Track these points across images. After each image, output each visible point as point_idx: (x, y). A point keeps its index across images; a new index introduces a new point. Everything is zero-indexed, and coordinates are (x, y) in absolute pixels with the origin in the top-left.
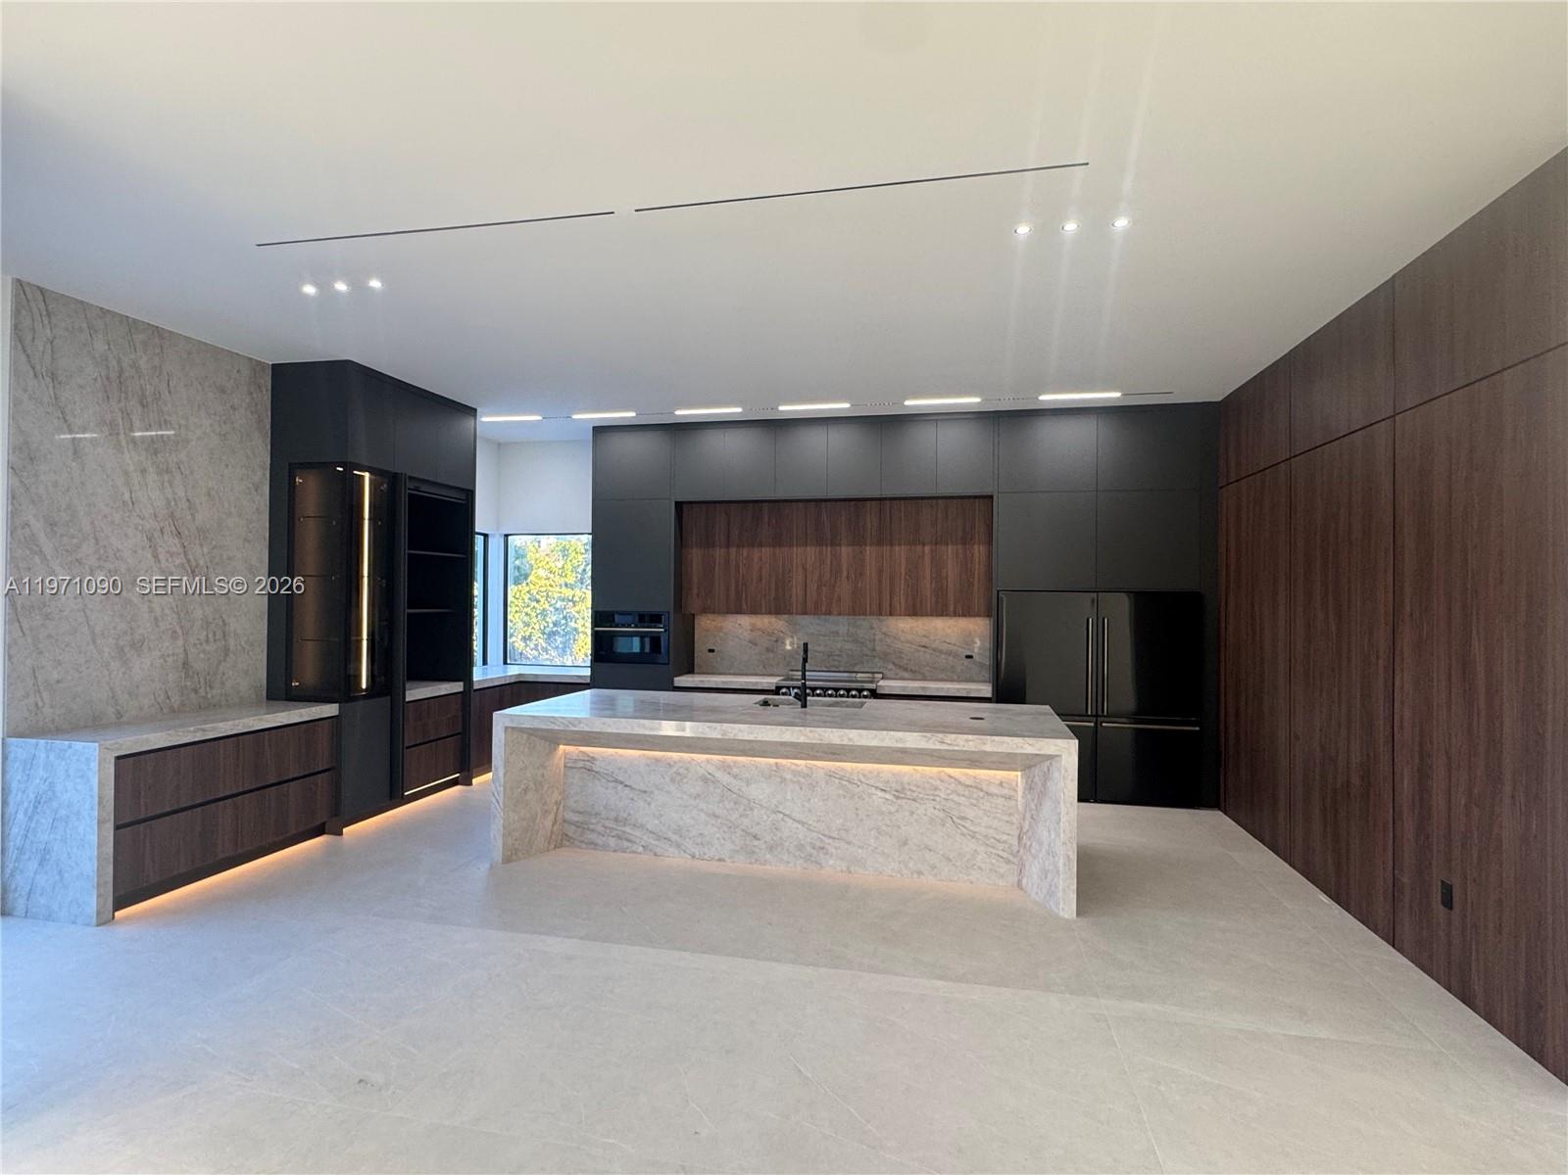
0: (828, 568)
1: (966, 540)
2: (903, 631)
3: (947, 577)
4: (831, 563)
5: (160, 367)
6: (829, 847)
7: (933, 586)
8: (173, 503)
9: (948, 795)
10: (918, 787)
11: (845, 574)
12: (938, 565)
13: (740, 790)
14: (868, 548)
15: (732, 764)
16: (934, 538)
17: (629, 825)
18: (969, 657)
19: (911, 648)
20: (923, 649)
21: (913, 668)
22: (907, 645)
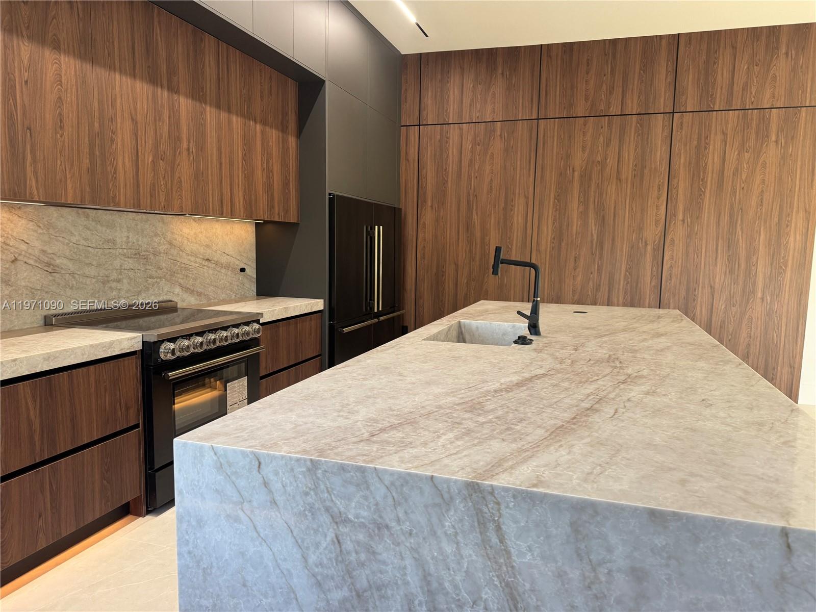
2: (187, 240)
11: (185, 144)
12: (266, 153)
14: (208, 108)
16: (262, 114)
18: (243, 270)
19: (196, 262)
20: (206, 263)
21: (199, 290)
22: (193, 259)
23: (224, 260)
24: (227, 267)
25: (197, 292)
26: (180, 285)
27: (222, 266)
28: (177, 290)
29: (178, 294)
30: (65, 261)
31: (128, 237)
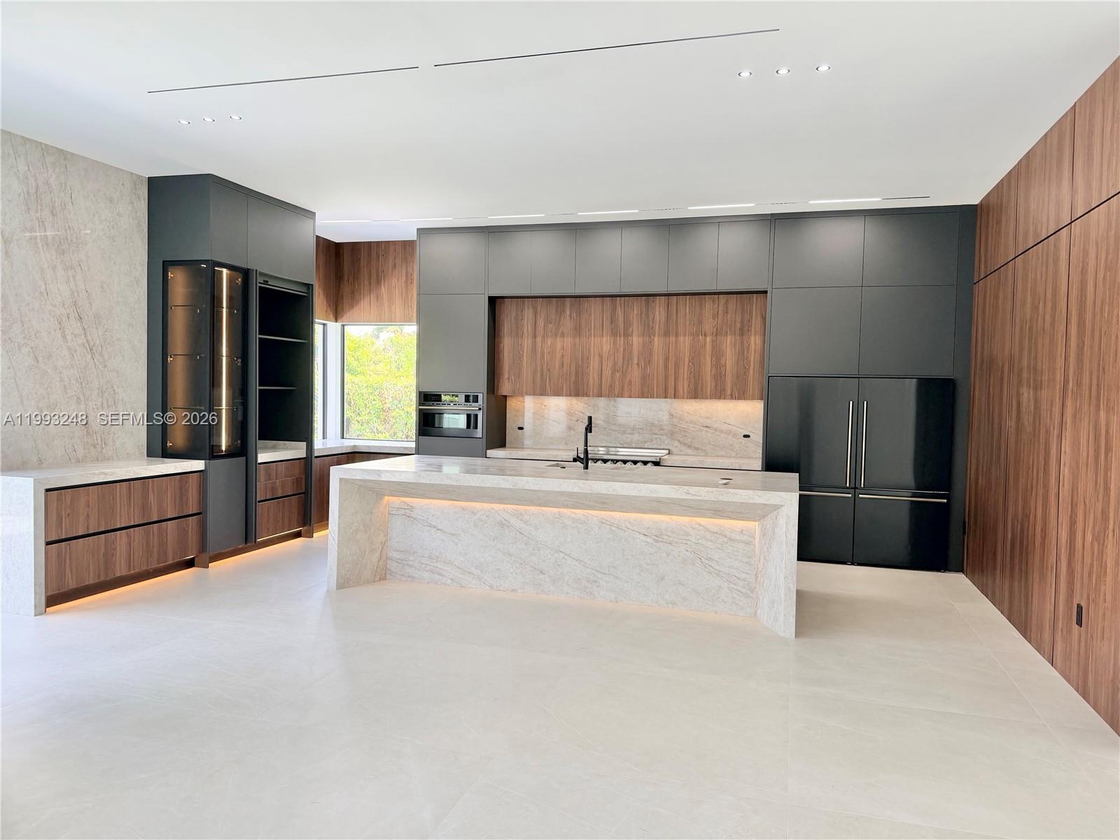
0: (621, 356)
1: (743, 332)
2: (688, 413)
3: (726, 363)
4: (624, 350)
5: (65, 183)
6: (600, 580)
7: (713, 372)
8: (76, 294)
9: (698, 539)
10: (673, 532)
11: (636, 362)
12: (718, 354)
13: (530, 533)
14: (656, 338)
15: (523, 512)
16: (716, 328)
17: (440, 561)
18: (746, 436)
19: (694, 427)
20: (705, 429)
21: (697, 446)
22: (692, 426)
23: (725, 427)
24: (729, 432)
25: (695, 447)
26: (679, 441)
27: (722, 431)
28: (676, 443)
29: (676, 447)
30: (601, 422)
31: (640, 411)
